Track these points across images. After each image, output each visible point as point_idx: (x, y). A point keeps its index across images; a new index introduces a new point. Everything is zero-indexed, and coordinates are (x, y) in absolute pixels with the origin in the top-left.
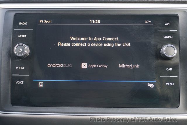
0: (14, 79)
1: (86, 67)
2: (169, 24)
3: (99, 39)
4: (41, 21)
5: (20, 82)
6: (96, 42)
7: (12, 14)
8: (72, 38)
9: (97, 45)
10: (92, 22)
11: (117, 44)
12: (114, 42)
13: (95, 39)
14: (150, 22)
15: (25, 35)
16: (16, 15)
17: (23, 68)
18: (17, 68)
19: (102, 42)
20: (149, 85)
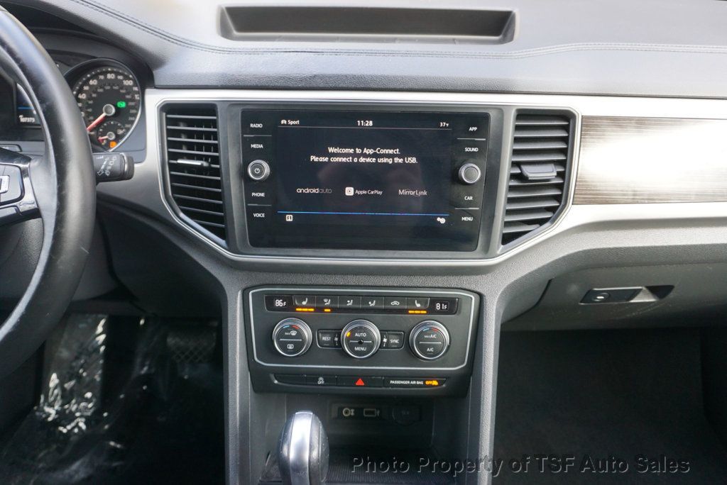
0: (250, 211)
1: (352, 194)
2: (475, 129)
3: (371, 151)
4: (284, 122)
5: (259, 215)
6: (366, 156)
7: (239, 110)
8: (331, 150)
9: (369, 160)
10: (361, 123)
11: (397, 160)
12: (392, 156)
13: (366, 151)
14: (448, 125)
15: (260, 144)
16: (244, 113)
17: (262, 195)
18: (253, 194)
19: (375, 155)
20: (439, 219)
